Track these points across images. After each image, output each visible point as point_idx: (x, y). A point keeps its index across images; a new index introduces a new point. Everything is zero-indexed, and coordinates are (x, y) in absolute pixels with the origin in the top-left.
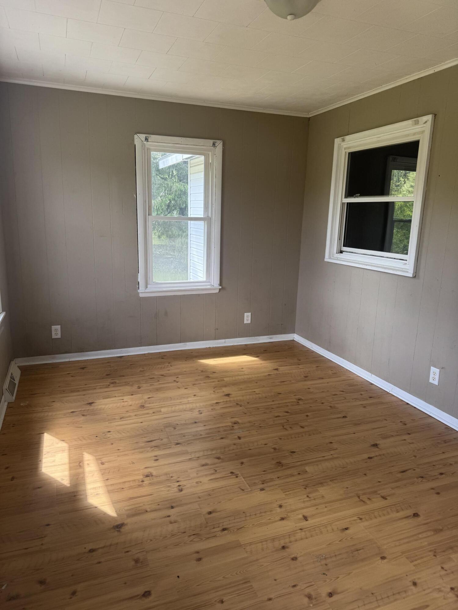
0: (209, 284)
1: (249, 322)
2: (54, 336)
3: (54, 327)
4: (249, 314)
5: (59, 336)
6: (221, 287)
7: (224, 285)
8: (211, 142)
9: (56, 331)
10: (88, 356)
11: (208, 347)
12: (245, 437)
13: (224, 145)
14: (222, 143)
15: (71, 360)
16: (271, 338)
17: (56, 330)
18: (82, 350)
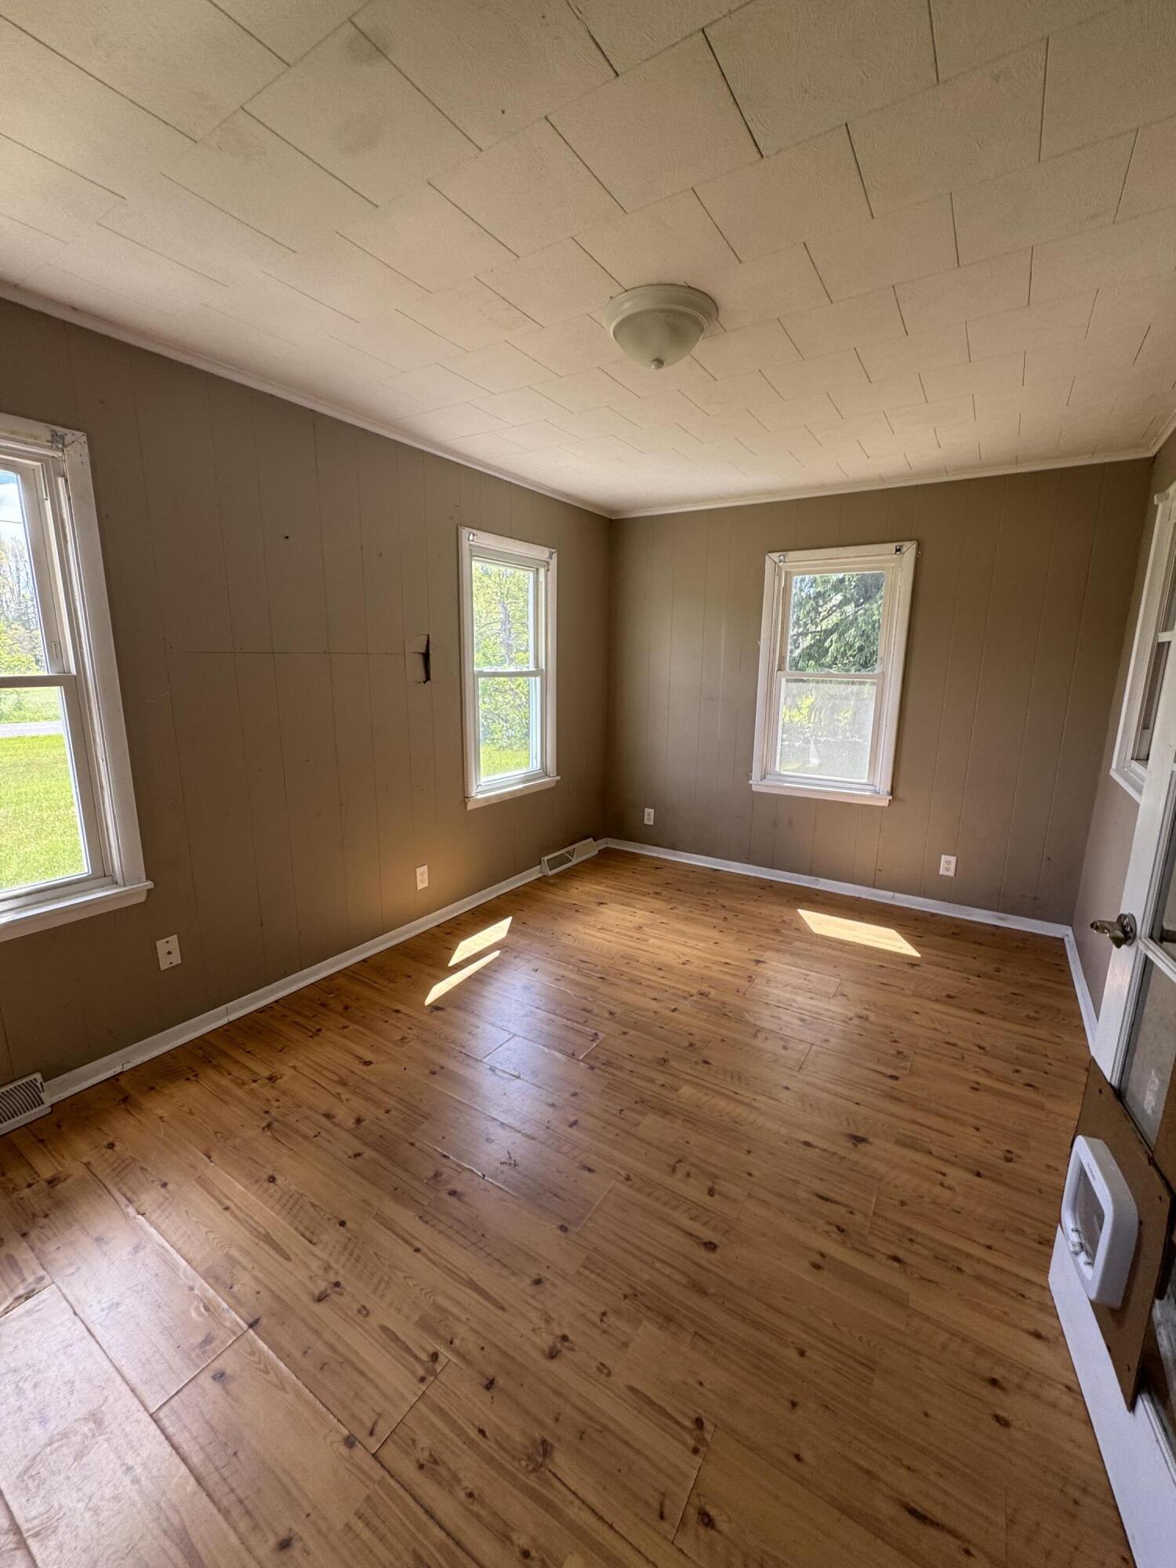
0: (872, 788)
1: (951, 873)
2: (646, 822)
3: (647, 810)
4: (953, 859)
5: (651, 823)
6: (891, 798)
7: (900, 793)
8: (893, 546)
9: (649, 816)
10: (680, 857)
11: (857, 895)
12: (685, 1013)
13: (918, 548)
14: (915, 546)
15: (661, 856)
16: (1001, 919)
17: (649, 814)
18: (673, 847)
